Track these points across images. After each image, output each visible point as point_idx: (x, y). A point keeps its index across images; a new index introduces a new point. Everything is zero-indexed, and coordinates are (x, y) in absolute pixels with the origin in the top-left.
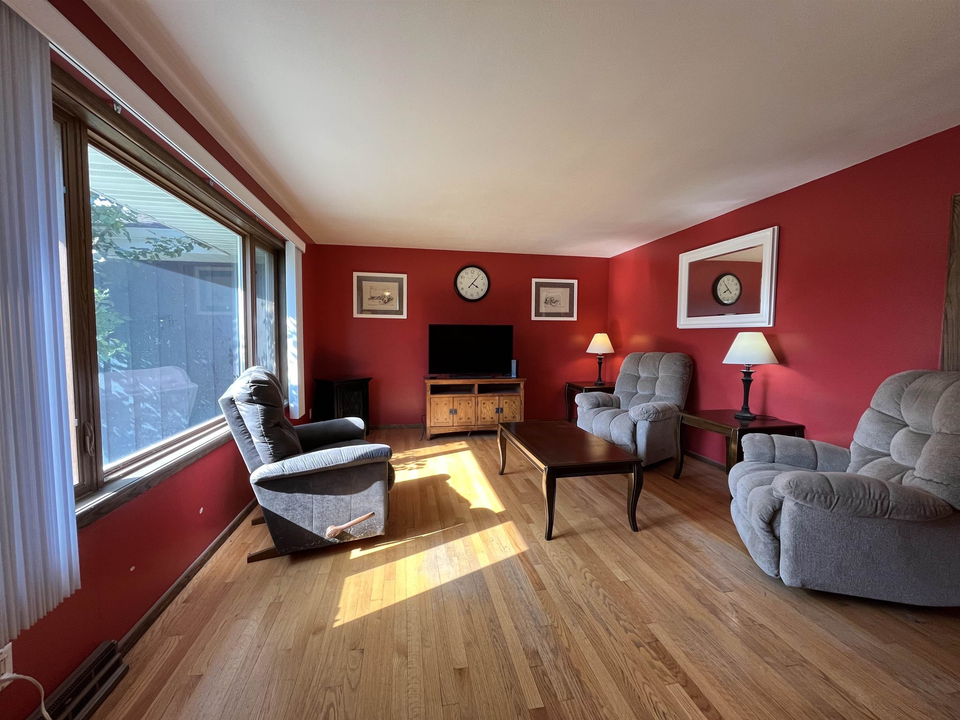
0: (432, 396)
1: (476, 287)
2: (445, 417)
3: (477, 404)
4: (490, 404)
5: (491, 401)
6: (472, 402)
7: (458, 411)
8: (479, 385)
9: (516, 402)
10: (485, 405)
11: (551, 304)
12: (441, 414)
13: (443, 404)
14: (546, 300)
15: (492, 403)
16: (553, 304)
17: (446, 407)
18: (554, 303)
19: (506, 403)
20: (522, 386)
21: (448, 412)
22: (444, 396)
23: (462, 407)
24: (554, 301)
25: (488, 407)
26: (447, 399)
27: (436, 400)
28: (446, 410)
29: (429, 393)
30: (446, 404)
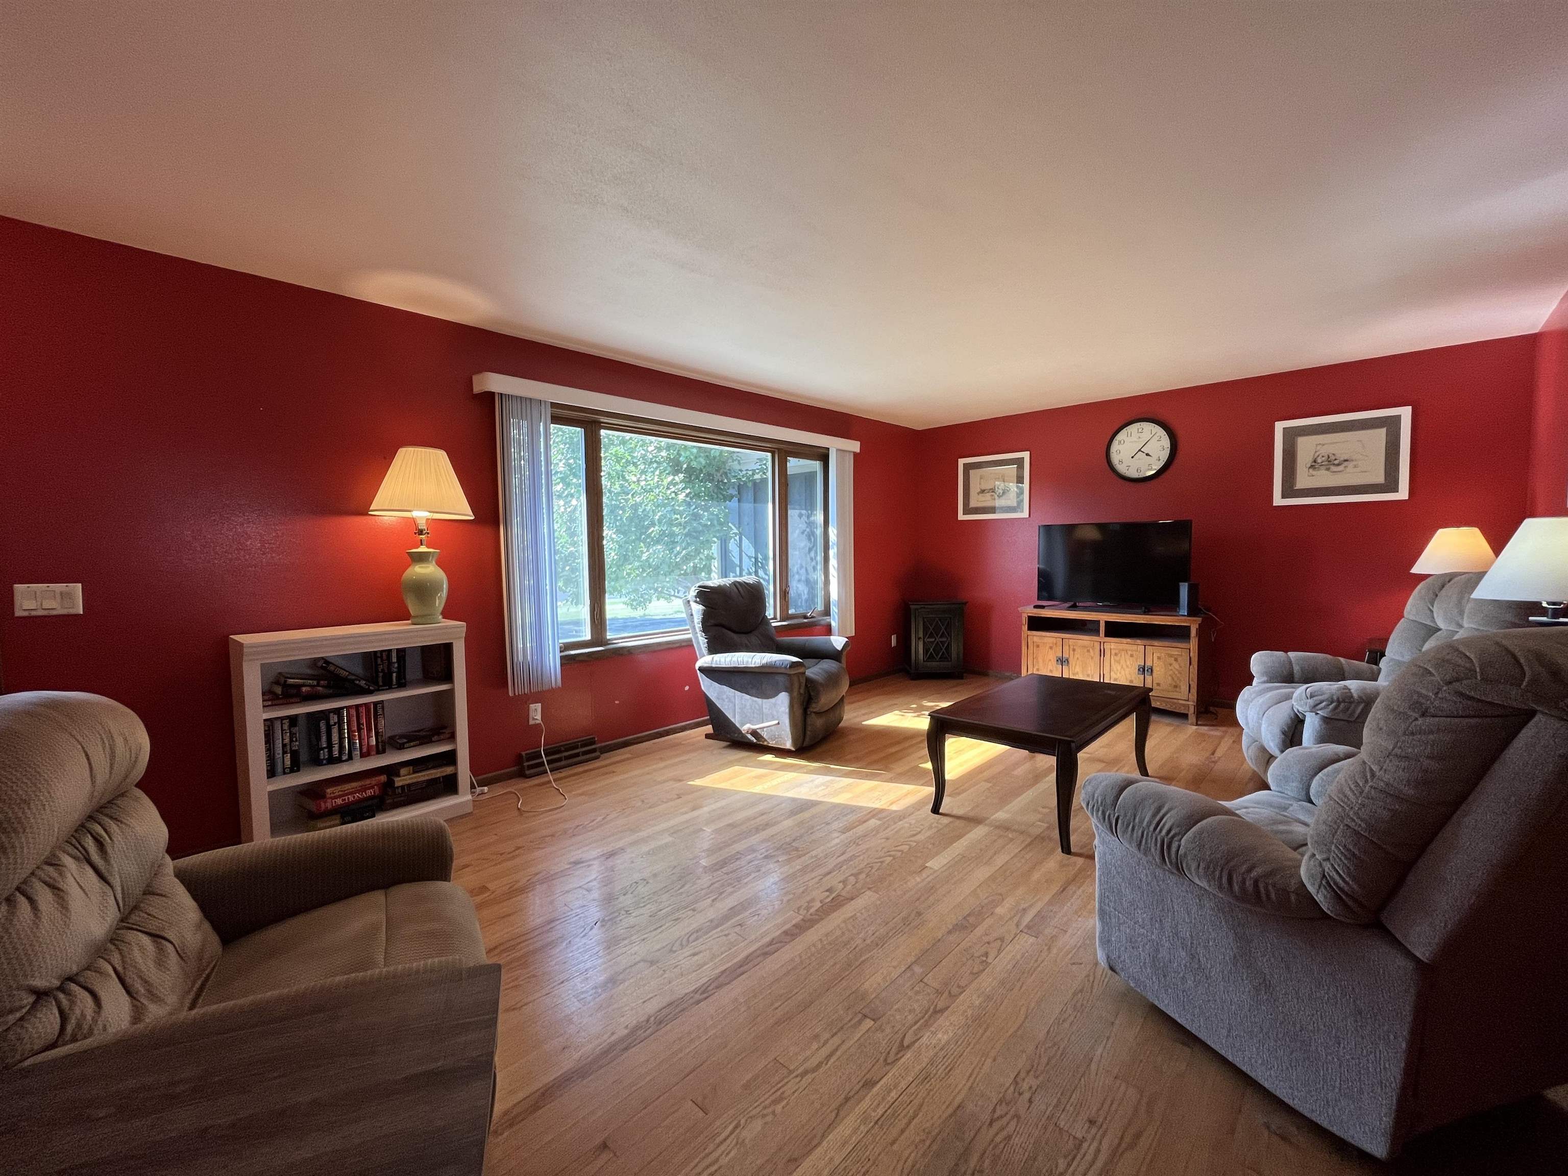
0: (1030, 633)
1: (1147, 455)
2: (1050, 667)
3: (1102, 653)
4: (1128, 657)
5: (1130, 653)
6: (1093, 650)
7: (1070, 660)
8: (1107, 623)
9: (1179, 659)
10: (1117, 658)
11: (1328, 469)
12: (1043, 661)
13: (1047, 648)
14: (1315, 461)
15: (1132, 656)
16: (1333, 468)
17: (1051, 652)
18: (1338, 465)
19: (1159, 658)
20: (1193, 632)
21: (1054, 662)
22: (1048, 634)
23: (1076, 656)
24: (1336, 462)
25: (1122, 662)
26: (1054, 640)
27: (1035, 639)
28: (1052, 656)
29: (1025, 627)
30: (1051, 648)
